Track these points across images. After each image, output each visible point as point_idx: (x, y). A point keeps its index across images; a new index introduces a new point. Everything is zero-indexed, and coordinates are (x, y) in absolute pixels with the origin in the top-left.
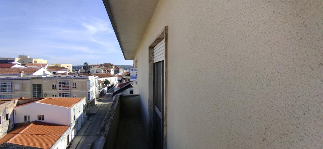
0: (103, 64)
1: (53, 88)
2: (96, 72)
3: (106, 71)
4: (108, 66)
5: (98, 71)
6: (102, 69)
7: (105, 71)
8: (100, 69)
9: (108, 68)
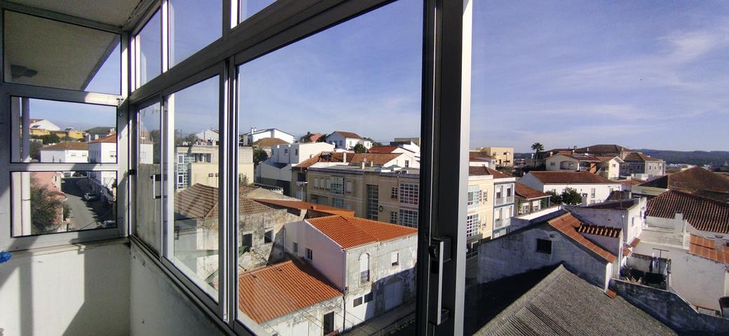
0: (590, 148)
1: (393, 197)
2: (562, 168)
3: (592, 165)
4: (605, 153)
5: (566, 165)
6: (577, 161)
7: (588, 165)
8: (572, 160)
9: (600, 159)
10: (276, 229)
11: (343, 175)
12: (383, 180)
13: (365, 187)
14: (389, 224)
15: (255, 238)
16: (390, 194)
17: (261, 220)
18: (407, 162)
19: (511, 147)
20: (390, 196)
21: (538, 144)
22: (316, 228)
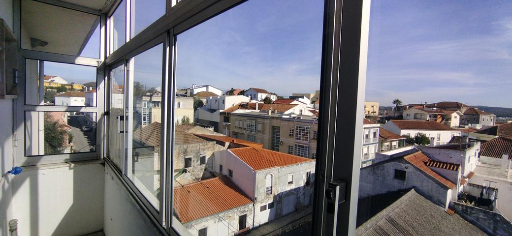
1: (290, 135)
2: (415, 118)
3: (439, 116)
5: (418, 116)
6: (427, 113)
7: (436, 116)
8: (423, 112)
9: (445, 112)
10: (208, 155)
11: (255, 118)
12: (283, 123)
13: (271, 127)
14: (286, 154)
15: (193, 161)
16: (288, 133)
17: (198, 149)
18: (301, 111)
19: (377, 102)
20: (288, 134)
21: (398, 100)
22: (236, 156)
